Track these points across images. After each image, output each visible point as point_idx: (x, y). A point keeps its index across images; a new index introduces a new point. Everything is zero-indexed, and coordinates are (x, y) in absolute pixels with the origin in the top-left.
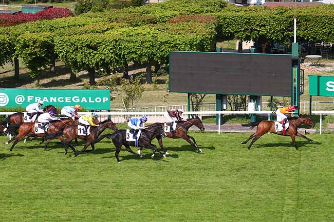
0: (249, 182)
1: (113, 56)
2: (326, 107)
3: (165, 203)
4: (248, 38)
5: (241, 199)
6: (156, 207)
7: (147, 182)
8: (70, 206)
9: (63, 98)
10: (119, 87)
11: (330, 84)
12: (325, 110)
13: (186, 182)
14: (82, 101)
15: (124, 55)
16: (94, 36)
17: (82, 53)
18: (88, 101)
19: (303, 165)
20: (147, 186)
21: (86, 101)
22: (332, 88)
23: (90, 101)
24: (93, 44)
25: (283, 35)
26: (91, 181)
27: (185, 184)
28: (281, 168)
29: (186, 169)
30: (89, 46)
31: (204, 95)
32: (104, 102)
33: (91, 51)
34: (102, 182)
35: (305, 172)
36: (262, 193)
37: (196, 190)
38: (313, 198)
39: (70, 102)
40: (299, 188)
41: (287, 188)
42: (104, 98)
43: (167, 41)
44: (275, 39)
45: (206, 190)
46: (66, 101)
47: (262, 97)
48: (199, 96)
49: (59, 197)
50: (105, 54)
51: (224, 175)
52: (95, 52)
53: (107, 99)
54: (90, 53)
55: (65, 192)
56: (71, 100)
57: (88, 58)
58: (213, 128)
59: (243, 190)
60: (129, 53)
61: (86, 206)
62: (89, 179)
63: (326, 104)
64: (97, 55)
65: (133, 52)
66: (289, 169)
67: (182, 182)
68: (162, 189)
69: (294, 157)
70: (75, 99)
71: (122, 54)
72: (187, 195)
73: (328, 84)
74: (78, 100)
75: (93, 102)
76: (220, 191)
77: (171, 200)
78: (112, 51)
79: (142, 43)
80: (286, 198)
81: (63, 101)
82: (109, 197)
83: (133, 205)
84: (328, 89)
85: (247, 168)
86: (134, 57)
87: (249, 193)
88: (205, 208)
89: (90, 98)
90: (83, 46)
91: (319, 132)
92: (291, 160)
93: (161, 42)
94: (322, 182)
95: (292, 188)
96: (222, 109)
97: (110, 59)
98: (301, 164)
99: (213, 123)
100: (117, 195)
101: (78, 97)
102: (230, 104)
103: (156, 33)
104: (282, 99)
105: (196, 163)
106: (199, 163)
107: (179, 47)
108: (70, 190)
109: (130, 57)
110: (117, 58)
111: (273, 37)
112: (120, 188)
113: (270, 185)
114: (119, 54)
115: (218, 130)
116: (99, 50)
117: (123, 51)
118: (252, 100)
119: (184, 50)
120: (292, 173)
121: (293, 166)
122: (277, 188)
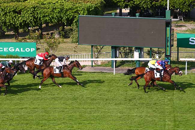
0: (139, 109)
1: (32, 18)
2: (186, 55)
3: (81, 124)
4: (126, 7)
5: (134, 121)
6: (75, 126)
8: (13, 126)
9: (2, 48)
10: (42, 41)
11: (192, 39)
12: (185, 58)
13: (94, 108)
14: (16, 51)
15: (40, 18)
16: (18, 4)
17: (10, 16)
18: (20, 50)
19: (176, 97)
21: (19, 51)
22: (194, 42)
23: (22, 51)
24: (17, 10)
25: (152, 4)
26: (26, 108)
27: (94, 110)
28: (161, 99)
29: (93, 100)
30: (15, 11)
31: (103, 47)
32: (32, 51)
33: (16, 14)
34: (34, 109)
35: (178, 102)
36: (149, 117)
37: (102, 114)
38: (185, 120)
39: (7, 51)
40: (175, 113)
41: (166, 113)
42: (32, 49)
43: (71, 8)
44: (146, 7)
45: (109, 114)
46: (5, 51)
47: (144, 48)
48: (99, 47)
49: (5, 119)
50: (27, 17)
51: (121, 104)
52: (19, 16)
53: (34, 49)
54: (16, 16)
55: (8, 116)
56: (8, 50)
57: (14, 20)
58: (109, 70)
59: (136, 115)
60: (44, 16)
61: (25, 125)
62: (25, 106)
63: (186, 53)
64: (20, 18)
65: (46, 16)
66: (166, 99)
67: (92, 109)
68: (78, 114)
70: (11, 50)
71: (39, 17)
72: (96, 118)
74: (13, 50)
75: (24, 51)
76: (119, 115)
77: (85, 122)
78: (31, 15)
79: (53, 9)
80: (166, 120)
81: (2, 51)
82: (40, 119)
83: (58, 125)
84: (190, 43)
85: (137, 99)
86: (47, 19)
87: (140, 116)
88: (110, 127)
89: (22, 49)
90: (10, 11)
91: (185, 74)
93: (67, 9)
94: (190, 109)
95: (170, 114)
96: (116, 57)
97: (30, 21)
99: (109, 66)
100: (46, 118)
101: (13, 48)
102: (121, 53)
103: (62, 2)
104: (157, 50)
105: (100, 95)
106: (102, 95)
107: (79, 13)
108: (12, 114)
109: (45, 19)
110: (35, 20)
111: (144, 6)
112: (48, 112)
113: (153, 111)
114: (36, 17)
115: (113, 71)
116: (22, 14)
117: (39, 15)
118: (137, 50)
119: (83, 15)
120: (168, 102)
121: (169, 98)
122: (159, 113)
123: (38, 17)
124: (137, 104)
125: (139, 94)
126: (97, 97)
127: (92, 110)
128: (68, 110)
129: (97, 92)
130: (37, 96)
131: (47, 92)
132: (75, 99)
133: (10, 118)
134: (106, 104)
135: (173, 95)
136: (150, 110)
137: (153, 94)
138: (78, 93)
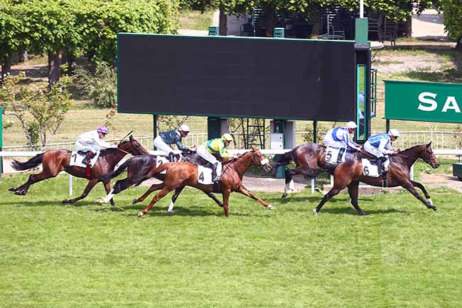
7: (92, 287)
11: (425, 97)
19: (387, 254)
20: (92, 295)
28: (346, 258)
29: (164, 262)
31: (184, 119)
41: (362, 298)
47: (295, 121)
66: (361, 261)
69: (368, 238)
73: (421, 97)
84: (421, 107)
92: (361, 244)
95: (373, 299)
98: (382, 251)
105: (180, 250)
106: (186, 249)
112: (39, 298)
113: (329, 293)
118: (278, 128)
119: (124, 31)
120: (367, 268)
121: (368, 256)
122: (343, 298)
124: (281, 274)
127: (162, 290)
128: (94, 291)
131: (36, 241)
132: (111, 260)
135: (379, 249)
136: (317, 290)
137: (324, 247)
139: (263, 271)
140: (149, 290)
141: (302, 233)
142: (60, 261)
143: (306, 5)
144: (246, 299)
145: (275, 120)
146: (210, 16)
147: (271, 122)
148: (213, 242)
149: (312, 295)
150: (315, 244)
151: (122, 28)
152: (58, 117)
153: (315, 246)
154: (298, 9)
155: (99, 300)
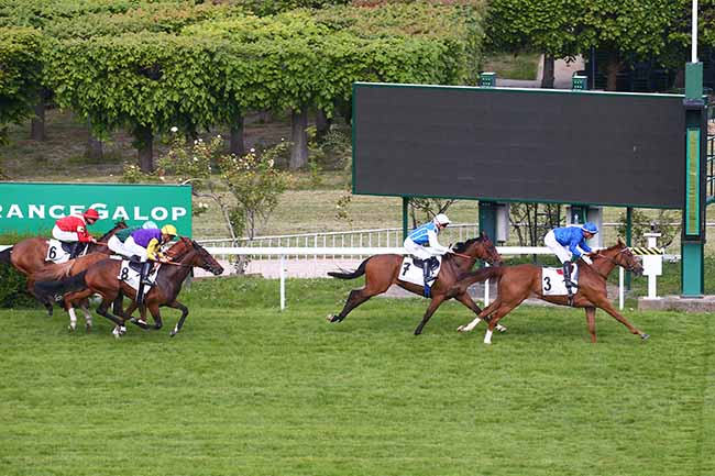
1: (202, 94)
7: (291, 436)
10: (216, 179)
13: (393, 437)
14: (114, 217)
15: (232, 93)
16: (150, 39)
17: (117, 85)
18: (131, 215)
20: (289, 448)
23: (137, 217)
24: (149, 62)
25: (666, 41)
26: (136, 435)
27: (392, 443)
28: (654, 402)
29: (396, 403)
30: (136, 68)
31: (448, 204)
32: (174, 218)
33: (143, 80)
34: (167, 437)
37: (421, 459)
42: (175, 210)
43: (350, 57)
44: (644, 53)
45: (449, 459)
48: (434, 205)
50: (182, 89)
51: (498, 421)
52: (155, 83)
53: (184, 212)
54: (140, 86)
55: (64, 463)
57: (136, 99)
59: (549, 462)
60: (246, 87)
62: (132, 429)
64: (159, 93)
65: (256, 85)
66: (675, 405)
67: (385, 439)
68: (330, 457)
69: (689, 372)
71: (228, 88)
74: (106, 214)
76: (487, 462)
78: (199, 82)
85: (561, 400)
86: (261, 97)
89: (137, 209)
90: (120, 66)
92: (679, 381)
93: (333, 58)
95: (683, 458)
97: (194, 104)
98: (707, 391)
102: (517, 228)
103: (320, 34)
104: (657, 216)
105: (422, 387)
106: (431, 386)
107: (381, 73)
108: (80, 458)
109: (249, 98)
110: (213, 100)
111: (637, 48)
112: (215, 452)
113: (621, 449)
114: (218, 88)
115: (483, 296)
116: (164, 77)
117: (229, 83)
118: (576, 217)
119: (396, 81)
120: (682, 415)
121: (686, 398)
122: (640, 457)
123: (224, 87)
124: (559, 422)
125: (574, 385)
126: (409, 395)
127: (387, 443)
128: (292, 442)
129: (415, 377)
130: (185, 390)
131: (224, 373)
132: (324, 400)
133: (68, 471)
134: (442, 420)
135: (704, 388)
136: (606, 446)
137: (626, 385)
138: (339, 379)
139: (533, 418)
140: (369, 442)
141: (598, 365)
142: (251, 400)
143: (663, 44)
144: (501, 456)
145: (573, 206)
146: (534, 61)
147: (567, 208)
148: (469, 377)
149: (596, 452)
150: (614, 380)
151: (392, 77)
152: (270, 200)
153: (613, 384)
154: (651, 50)
155: (297, 456)
